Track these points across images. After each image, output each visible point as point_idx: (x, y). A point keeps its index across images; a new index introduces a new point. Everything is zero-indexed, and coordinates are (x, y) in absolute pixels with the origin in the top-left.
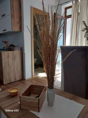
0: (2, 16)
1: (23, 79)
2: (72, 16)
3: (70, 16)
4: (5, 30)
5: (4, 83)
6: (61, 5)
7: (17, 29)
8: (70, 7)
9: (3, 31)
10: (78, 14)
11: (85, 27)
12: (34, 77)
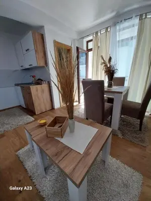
0: (26, 51)
1: (53, 108)
2: (93, 49)
3: (91, 50)
4: (31, 65)
5: (37, 114)
6: (83, 38)
7: (42, 64)
8: (91, 40)
9: (30, 65)
10: (98, 47)
11: (103, 61)
12: (62, 106)
